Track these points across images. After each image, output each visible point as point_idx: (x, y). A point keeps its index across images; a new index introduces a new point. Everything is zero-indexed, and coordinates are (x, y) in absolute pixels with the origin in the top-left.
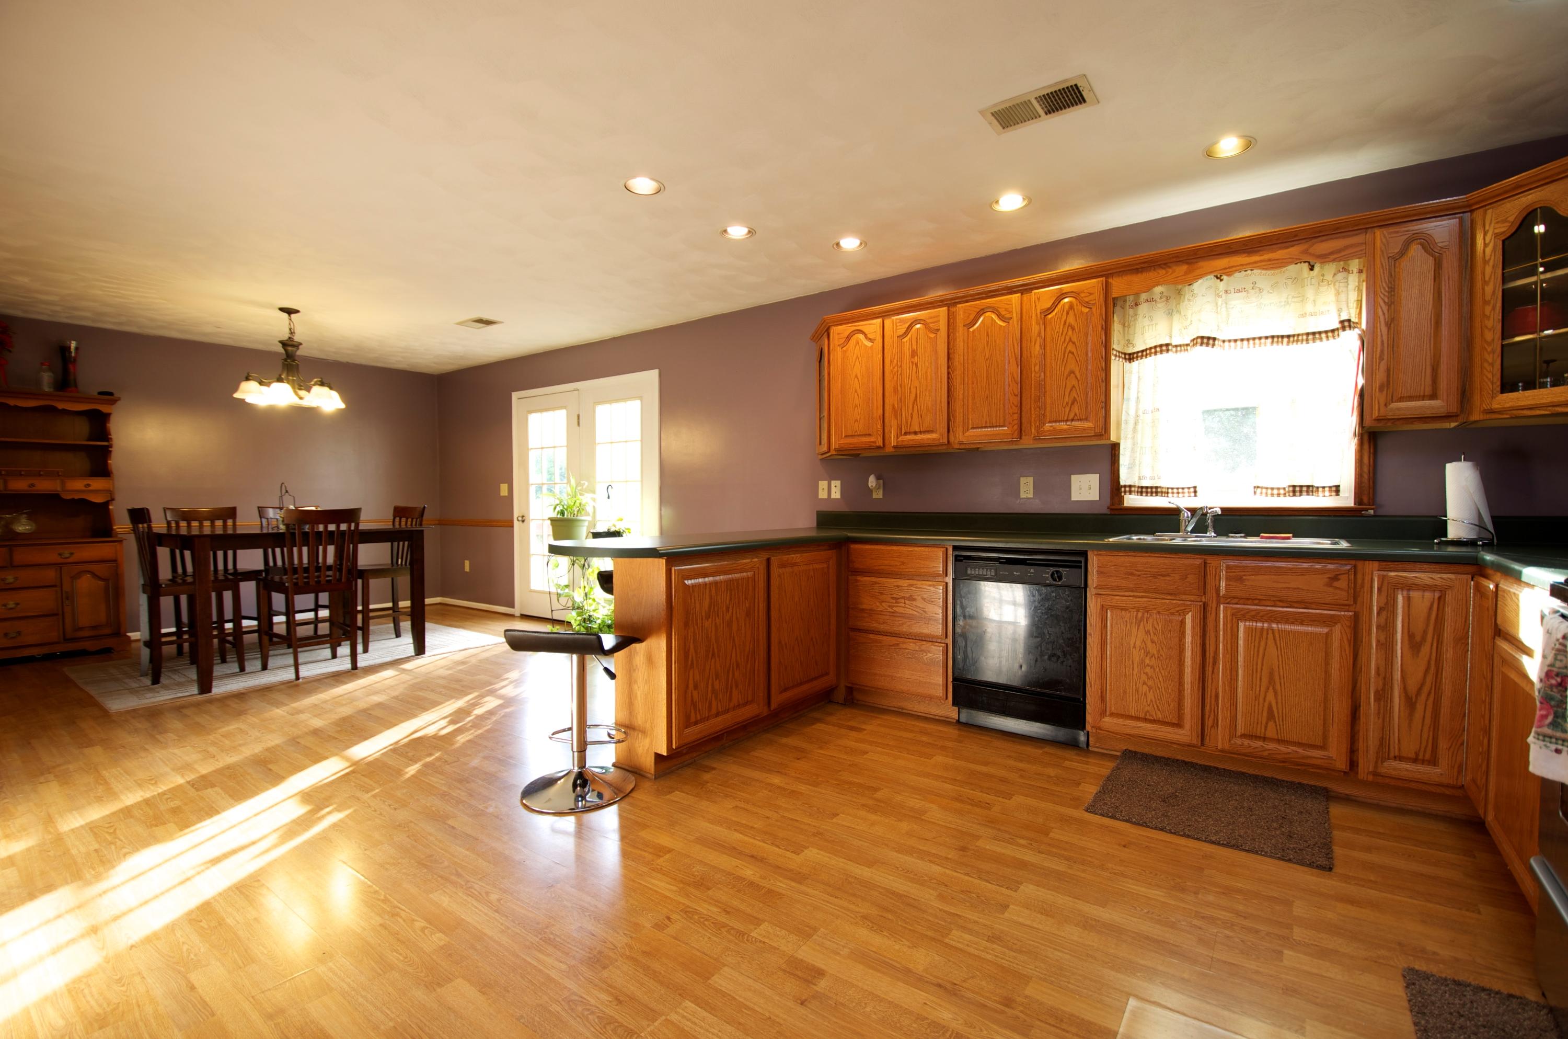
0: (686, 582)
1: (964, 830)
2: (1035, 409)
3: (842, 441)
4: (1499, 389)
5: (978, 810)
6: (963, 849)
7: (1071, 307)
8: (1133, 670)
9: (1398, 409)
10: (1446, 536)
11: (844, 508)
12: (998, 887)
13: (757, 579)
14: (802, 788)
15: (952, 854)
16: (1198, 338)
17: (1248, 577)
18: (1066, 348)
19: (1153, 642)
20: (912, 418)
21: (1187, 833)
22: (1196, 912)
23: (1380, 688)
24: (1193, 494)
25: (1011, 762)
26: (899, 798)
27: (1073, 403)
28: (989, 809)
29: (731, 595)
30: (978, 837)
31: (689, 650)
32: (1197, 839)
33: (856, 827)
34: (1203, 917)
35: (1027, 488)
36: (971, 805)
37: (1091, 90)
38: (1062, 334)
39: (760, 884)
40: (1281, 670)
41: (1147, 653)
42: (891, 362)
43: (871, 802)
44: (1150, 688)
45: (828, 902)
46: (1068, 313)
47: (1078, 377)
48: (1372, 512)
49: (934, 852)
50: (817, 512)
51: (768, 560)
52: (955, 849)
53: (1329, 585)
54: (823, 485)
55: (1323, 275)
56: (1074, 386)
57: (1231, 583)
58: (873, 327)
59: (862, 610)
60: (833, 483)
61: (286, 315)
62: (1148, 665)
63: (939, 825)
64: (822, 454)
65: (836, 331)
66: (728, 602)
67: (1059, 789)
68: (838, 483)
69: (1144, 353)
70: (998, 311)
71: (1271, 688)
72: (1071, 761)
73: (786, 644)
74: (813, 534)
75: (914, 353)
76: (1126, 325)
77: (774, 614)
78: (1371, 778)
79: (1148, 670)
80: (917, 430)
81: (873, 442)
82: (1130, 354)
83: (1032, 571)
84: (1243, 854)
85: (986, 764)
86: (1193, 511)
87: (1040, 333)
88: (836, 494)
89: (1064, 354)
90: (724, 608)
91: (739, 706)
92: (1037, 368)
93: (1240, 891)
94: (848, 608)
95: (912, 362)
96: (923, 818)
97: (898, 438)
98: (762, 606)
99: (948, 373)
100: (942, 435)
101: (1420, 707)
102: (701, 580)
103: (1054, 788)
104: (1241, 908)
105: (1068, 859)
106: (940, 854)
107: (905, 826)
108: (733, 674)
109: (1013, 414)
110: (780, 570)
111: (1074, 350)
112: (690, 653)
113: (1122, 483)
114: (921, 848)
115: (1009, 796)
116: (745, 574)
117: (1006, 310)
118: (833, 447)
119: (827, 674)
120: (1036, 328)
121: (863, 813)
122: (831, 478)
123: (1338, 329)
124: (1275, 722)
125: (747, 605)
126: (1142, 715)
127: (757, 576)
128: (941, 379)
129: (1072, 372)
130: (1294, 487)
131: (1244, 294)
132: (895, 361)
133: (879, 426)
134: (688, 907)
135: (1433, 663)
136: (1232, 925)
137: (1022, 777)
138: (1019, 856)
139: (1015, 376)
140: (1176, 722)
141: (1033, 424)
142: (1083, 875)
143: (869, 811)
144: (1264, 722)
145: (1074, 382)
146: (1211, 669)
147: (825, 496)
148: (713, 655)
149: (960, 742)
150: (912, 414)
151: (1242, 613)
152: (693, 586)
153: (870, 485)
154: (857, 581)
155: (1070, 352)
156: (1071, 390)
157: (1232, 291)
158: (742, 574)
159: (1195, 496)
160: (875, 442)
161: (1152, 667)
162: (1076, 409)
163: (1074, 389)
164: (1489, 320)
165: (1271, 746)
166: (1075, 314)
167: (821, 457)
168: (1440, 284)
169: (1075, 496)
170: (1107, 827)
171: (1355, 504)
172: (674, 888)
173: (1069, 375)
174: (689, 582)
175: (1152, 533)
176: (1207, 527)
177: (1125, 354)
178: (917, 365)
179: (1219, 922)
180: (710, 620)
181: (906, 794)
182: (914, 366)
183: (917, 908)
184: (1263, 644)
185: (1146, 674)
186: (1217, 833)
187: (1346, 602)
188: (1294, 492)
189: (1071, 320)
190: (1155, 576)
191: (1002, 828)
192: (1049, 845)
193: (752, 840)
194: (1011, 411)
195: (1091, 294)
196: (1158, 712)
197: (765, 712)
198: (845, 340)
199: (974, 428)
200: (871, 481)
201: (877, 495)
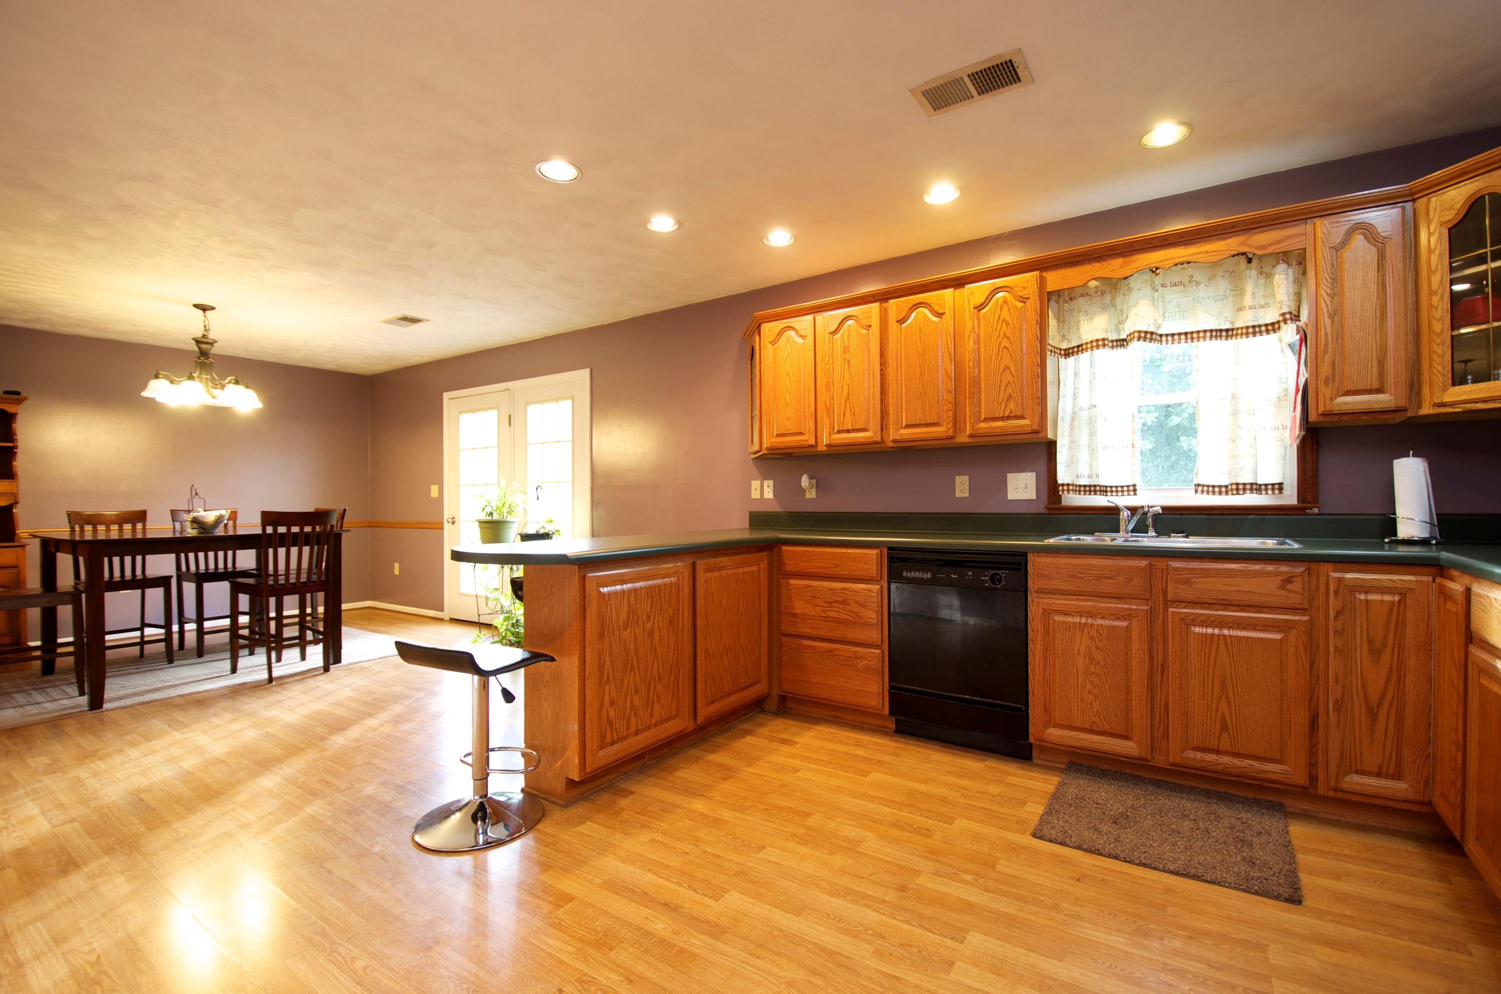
0: (601, 589)
1: (903, 863)
2: (969, 406)
3: (774, 440)
4: (1450, 381)
5: (917, 838)
6: (902, 889)
7: (1005, 301)
8: (1078, 678)
9: (1345, 403)
10: (1396, 535)
11: (777, 508)
12: (941, 938)
13: (681, 585)
14: (727, 815)
15: (890, 896)
16: (1134, 332)
17: (1196, 580)
18: (1000, 343)
19: (1098, 648)
20: (844, 415)
21: (1143, 861)
22: (1164, 963)
23: (1339, 697)
24: (1132, 493)
25: (952, 779)
26: (832, 825)
27: (1008, 400)
28: (930, 837)
29: (652, 602)
30: (917, 873)
31: (604, 664)
32: (1155, 869)
33: (785, 863)
34: (1171, 970)
35: (962, 486)
36: (911, 832)
37: (1026, 67)
38: (996, 330)
39: (671, 941)
40: (1234, 678)
41: (1092, 659)
42: (823, 359)
43: (801, 831)
44: (1096, 697)
45: (748, 964)
46: (1002, 308)
47: (1014, 372)
48: (1316, 510)
49: (869, 893)
50: (750, 512)
51: (694, 564)
52: (894, 889)
53: (1282, 587)
54: (756, 484)
55: (1262, 268)
56: (1009, 383)
57: (1179, 586)
58: (804, 323)
59: (795, 615)
60: (766, 483)
61: (201, 312)
62: (1093, 673)
63: (875, 858)
64: (755, 453)
65: (766, 327)
66: (648, 611)
67: (1003, 810)
68: (771, 482)
69: (1080, 349)
70: (930, 306)
71: (1224, 698)
72: (1014, 776)
73: (713, 654)
74: (746, 535)
75: (846, 350)
76: (1061, 319)
77: (700, 621)
78: (1331, 794)
79: (1093, 678)
80: (850, 428)
81: (805, 441)
82: (1065, 350)
83: (970, 573)
84: (1206, 885)
85: (925, 781)
86: (1133, 510)
87: (973, 328)
88: (769, 494)
89: (999, 349)
90: (645, 617)
91: (661, 722)
92: (971, 364)
93: (1207, 934)
94: (780, 612)
95: (844, 359)
96: (858, 849)
97: (830, 436)
98: (687, 613)
99: (881, 370)
100: (875, 433)
101: (1382, 718)
102: (618, 587)
103: (998, 809)
104: (1211, 956)
105: (1017, 898)
106: (876, 895)
107: (837, 860)
108: (655, 688)
109: (948, 411)
110: (707, 575)
111: (1008, 345)
112: (606, 667)
113: (1060, 481)
114: (856, 888)
115: (950, 820)
116: (668, 579)
117: (939, 305)
118: (765, 446)
119: (758, 682)
120: (969, 324)
121: (791, 845)
122: (763, 478)
123: (1278, 322)
124: (1229, 734)
125: (670, 613)
126: (1088, 726)
127: (681, 582)
128: (874, 376)
129: (1007, 368)
130: (1237, 484)
131: (1180, 288)
132: (827, 358)
133: (812, 425)
134: (585, 974)
135: (1394, 670)
136: (1205, 979)
137: (963, 796)
138: (964, 895)
139: (949, 372)
140: (1124, 734)
141: (968, 421)
142: (1035, 919)
143: (799, 843)
144: (1217, 735)
145: (1010, 378)
146: (1159, 677)
147: (759, 497)
148: (632, 668)
149: (898, 755)
150: (844, 412)
151: (1191, 617)
152: (609, 594)
153: (803, 485)
154: (789, 584)
155: (1005, 347)
156: (1007, 386)
157: (1169, 285)
158: (665, 580)
159: (1135, 494)
160: (807, 441)
161: (1097, 675)
162: (1011, 405)
163: (1009, 385)
164: (1437, 310)
165: (1225, 760)
166: (1009, 309)
167: (753, 456)
168: (1384, 275)
169: (1012, 495)
170: (1058, 856)
171: (1298, 502)
172: (571, 949)
173: (1004, 371)
174: (605, 590)
175: (1091, 533)
176: (1148, 526)
177: (1060, 350)
178: (848, 361)
179: (1190, 976)
180: (628, 630)
181: (840, 820)
182: (846, 363)
183: (850, 969)
184: (1214, 650)
185: (1091, 682)
186: (1174, 860)
187: (1300, 606)
188: (1237, 489)
189: (1005, 314)
190: (1099, 579)
191: (945, 860)
192: (997, 880)
193: (666, 883)
194: (945, 408)
195: (1025, 288)
196: (1105, 723)
197: (691, 726)
198: (776, 336)
199: (907, 427)
200: (804, 481)
201: (810, 495)
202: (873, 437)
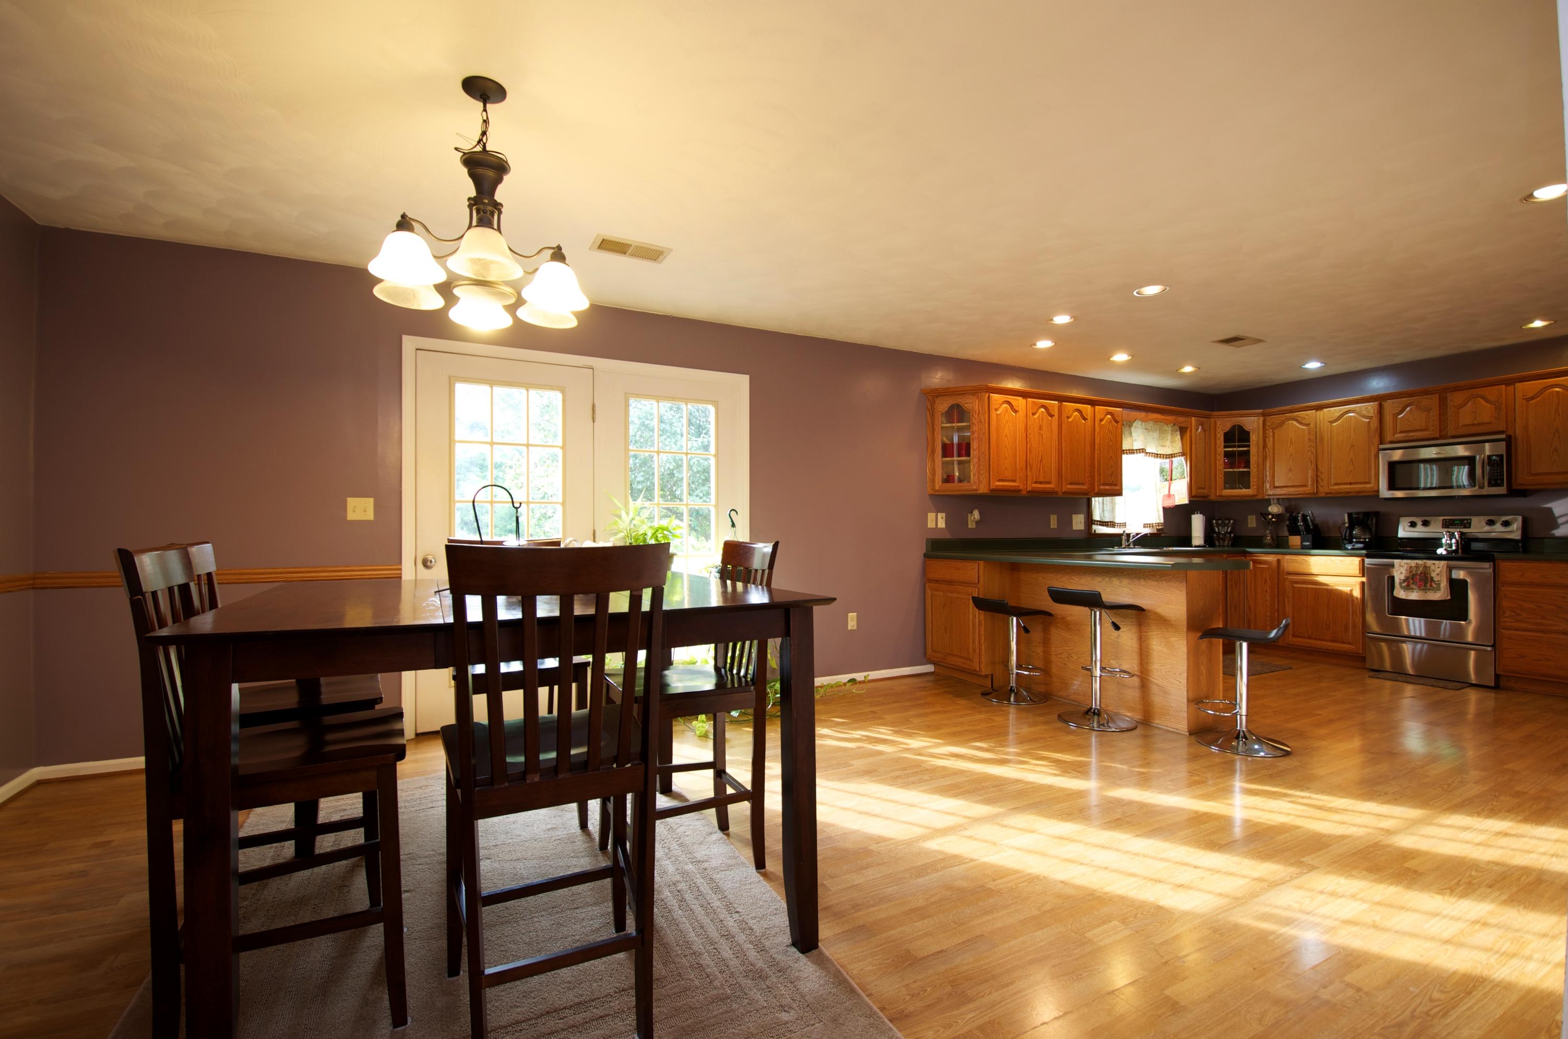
3: (997, 483)
4: (1223, 487)
7: (1110, 420)
9: (1200, 492)
11: (947, 536)
16: (1138, 448)
20: (1039, 472)
27: (1112, 474)
35: (1054, 522)
38: (1107, 435)
47: (1114, 460)
50: (927, 539)
54: (931, 516)
56: (1112, 466)
58: (1017, 401)
60: (940, 515)
65: (992, 397)
68: (944, 515)
70: (1081, 413)
75: (1040, 427)
80: (1042, 480)
87: (1099, 431)
88: (942, 524)
92: (1098, 452)
95: (1040, 435)
99: (1059, 445)
109: (1089, 477)
113: (1094, 520)
117: (1086, 413)
118: (991, 487)
120: (1098, 428)
122: (938, 511)
123: (1175, 455)
128: (1055, 448)
139: (1090, 454)
145: (1112, 463)
147: (934, 526)
150: (1039, 470)
160: (1018, 486)
162: (1113, 478)
164: (1220, 461)
166: (1112, 425)
169: (1075, 527)
194: (1087, 475)
198: (999, 406)
199: (1071, 484)
200: (976, 514)
201: (971, 525)
202: (1054, 488)
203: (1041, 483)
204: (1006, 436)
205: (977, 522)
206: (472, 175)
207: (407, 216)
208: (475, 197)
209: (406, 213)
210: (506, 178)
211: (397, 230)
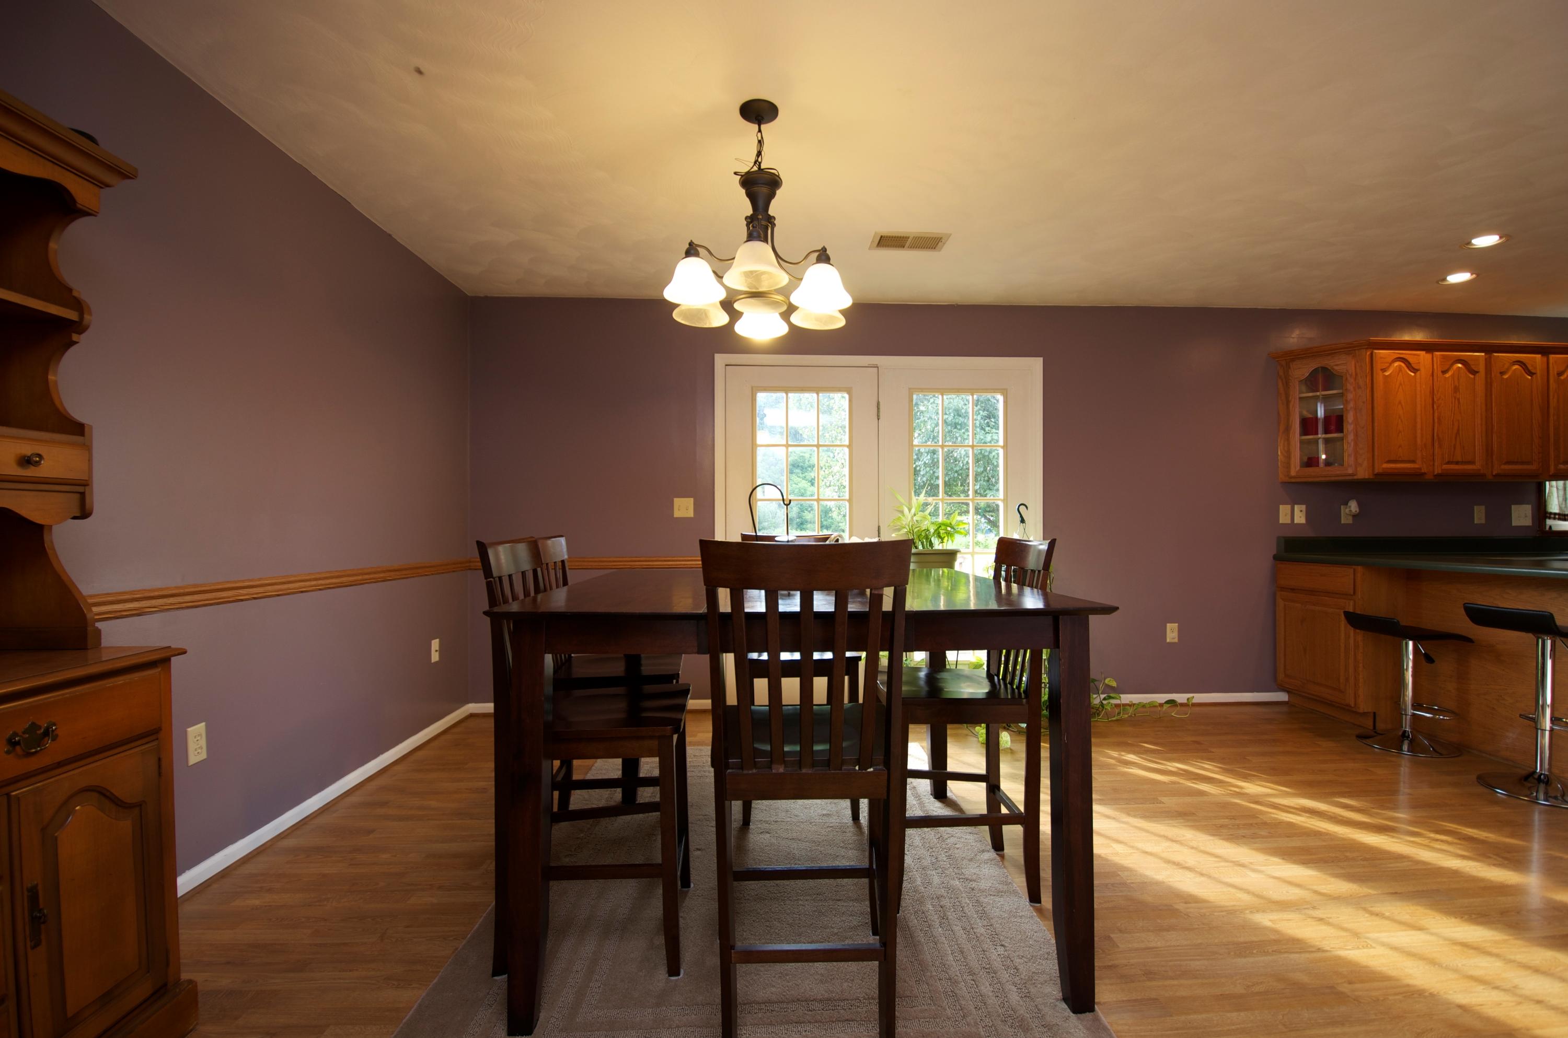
2: (1554, 451)
3: (1386, 465)
11: (1310, 533)
20: (1454, 448)
35: (1479, 515)
50: (1278, 538)
54: (1284, 510)
60: (1297, 508)
65: (1377, 354)
68: (1304, 507)
70: (1525, 365)
75: (1456, 389)
80: (1460, 459)
81: (1418, 468)
87: (1556, 389)
88: (1300, 518)
92: (1555, 418)
95: (1455, 398)
99: (1487, 412)
109: (1538, 453)
113: (1549, 511)
118: (1376, 471)
120: (1553, 386)
122: (1294, 502)
139: (1540, 422)
147: (1289, 522)
150: (1455, 446)
160: (1420, 469)
169: (1515, 522)
178: (1459, 400)
182: (1456, 402)
198: (1388, 365)
199: (1508, 463)
200: (1353, 506)
201: (1345, 519)
202: (1480, 470)
203: (1457, 463)
204: (1400, 403)
205: (1354, 516)
206: (749, 195)
207: (693, 243)
208: (751, 215)
209: (693, 241)
210: (778, 192)
211: (686, 257)
